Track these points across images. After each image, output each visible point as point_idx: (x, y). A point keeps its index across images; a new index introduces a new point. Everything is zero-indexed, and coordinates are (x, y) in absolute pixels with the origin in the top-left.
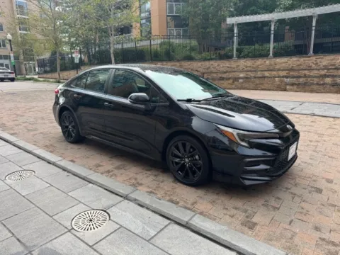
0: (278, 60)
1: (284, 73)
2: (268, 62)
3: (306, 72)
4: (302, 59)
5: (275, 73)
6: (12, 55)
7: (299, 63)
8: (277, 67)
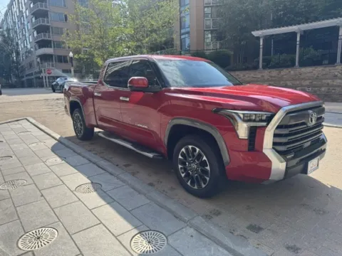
0: (303, 70)
1: (307, 83)
2: (292, 72)
3: (329, 81)
4: (327, 69)
5: (298, 82)
6: (72, 70)
7: (324, 72)
8: (302, 77)
